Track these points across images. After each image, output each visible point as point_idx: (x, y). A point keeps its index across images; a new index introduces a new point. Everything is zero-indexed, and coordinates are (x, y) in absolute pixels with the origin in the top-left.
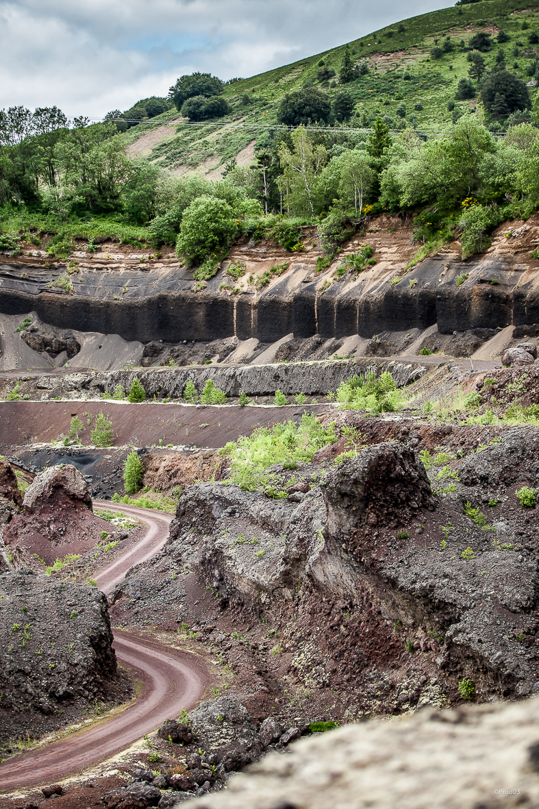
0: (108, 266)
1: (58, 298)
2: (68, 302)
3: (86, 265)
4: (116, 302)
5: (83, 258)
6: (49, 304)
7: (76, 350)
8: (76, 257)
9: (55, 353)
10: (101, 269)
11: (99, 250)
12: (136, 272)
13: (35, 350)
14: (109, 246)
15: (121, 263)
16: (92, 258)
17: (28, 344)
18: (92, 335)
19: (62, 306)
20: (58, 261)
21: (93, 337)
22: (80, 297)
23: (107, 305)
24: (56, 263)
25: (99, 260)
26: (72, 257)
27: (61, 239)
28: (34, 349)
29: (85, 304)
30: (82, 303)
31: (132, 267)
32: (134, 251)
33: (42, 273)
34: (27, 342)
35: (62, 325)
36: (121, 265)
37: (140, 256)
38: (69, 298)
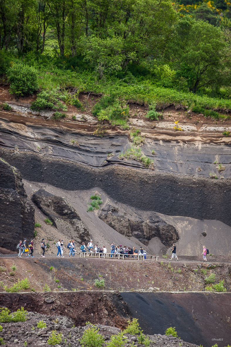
0: (177, 138)
1: (137, 173)
2: (150, 178)
3: (149, 135)
4: (215, 181)
5: (143, 127)
6: (126, 179)
7: (175, 237)
8: (134, 125)
9: (147, 238)
10: (169, 141)
11: (161, 119)
12: (220, 147)
13: (123, 234)
14: (172, 114)
15: (195, 135)
16: (155, 127)
17: (113, 227)
18: (183, 220)
19: (143, 182)
20: (113, 128)
21: (186, 223)
22: (164, 173)
23: (203, 185)
24: (109, 131)
25: (164, 131)
26: (130, 124)
27: (111, 102)
28: (121, 232)
29: (171, 181)
30: (168, 180)
31: (212, 141)
32: (209, 121)
33: (93, 142)
34: (110, 225)
35: (141, 206)
36: (196, 138)
37: (221, 129)
38: (151, 173)
